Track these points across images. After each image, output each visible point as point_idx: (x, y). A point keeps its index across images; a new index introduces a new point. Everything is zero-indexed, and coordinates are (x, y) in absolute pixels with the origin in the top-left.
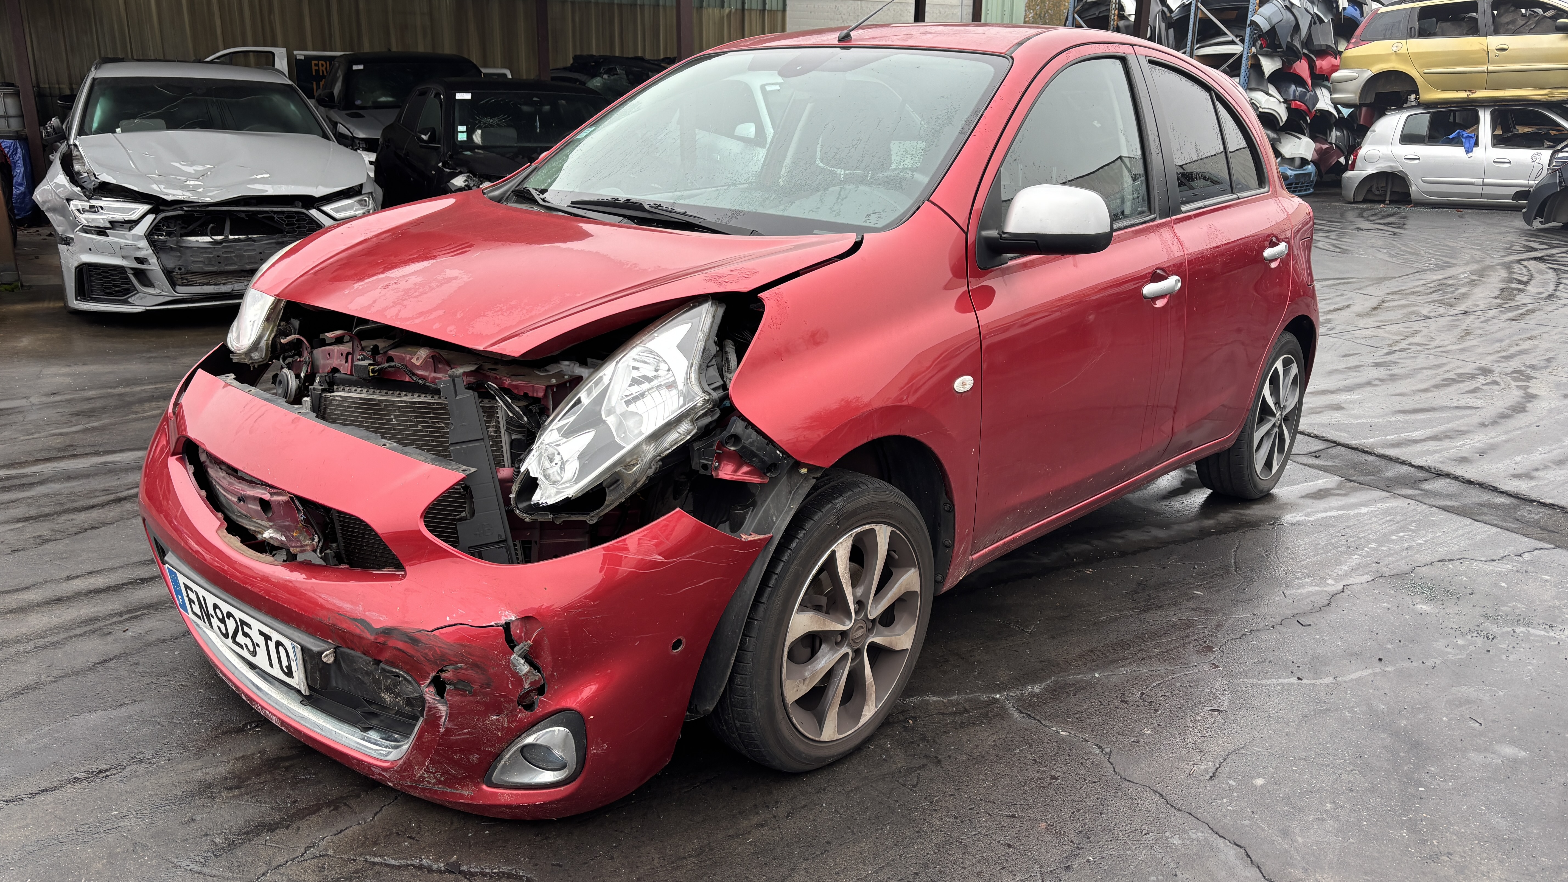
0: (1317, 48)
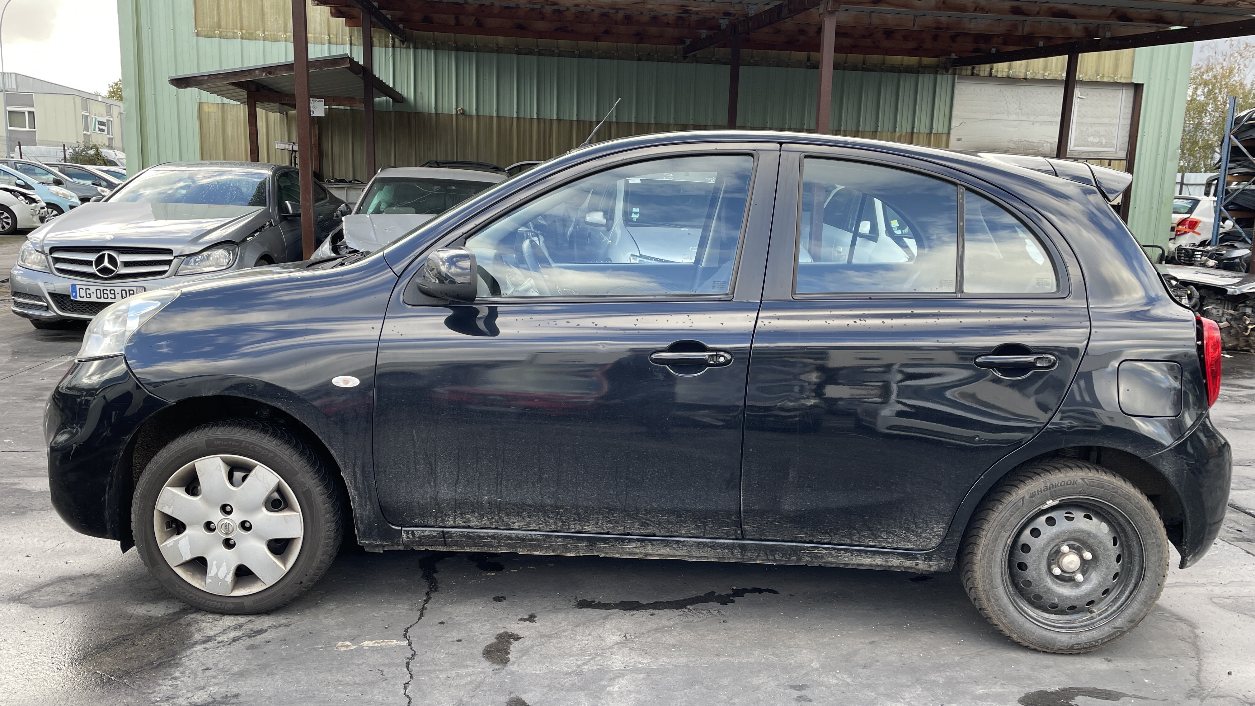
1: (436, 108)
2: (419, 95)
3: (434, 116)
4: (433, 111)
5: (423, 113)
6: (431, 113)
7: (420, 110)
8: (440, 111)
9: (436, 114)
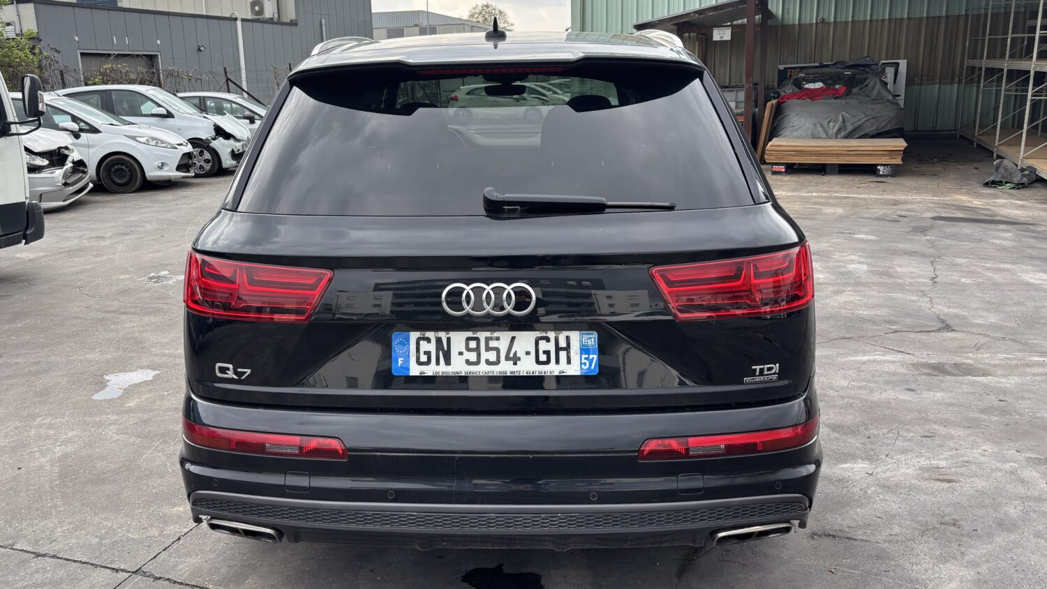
1: (800, 19)
2: (786, 11)
3: (797, 27)
4: (797, 22)
5: (788, 25)
6: (795, 25)
7: (786, 23)
8: (803, 22)
9: (799, 24)
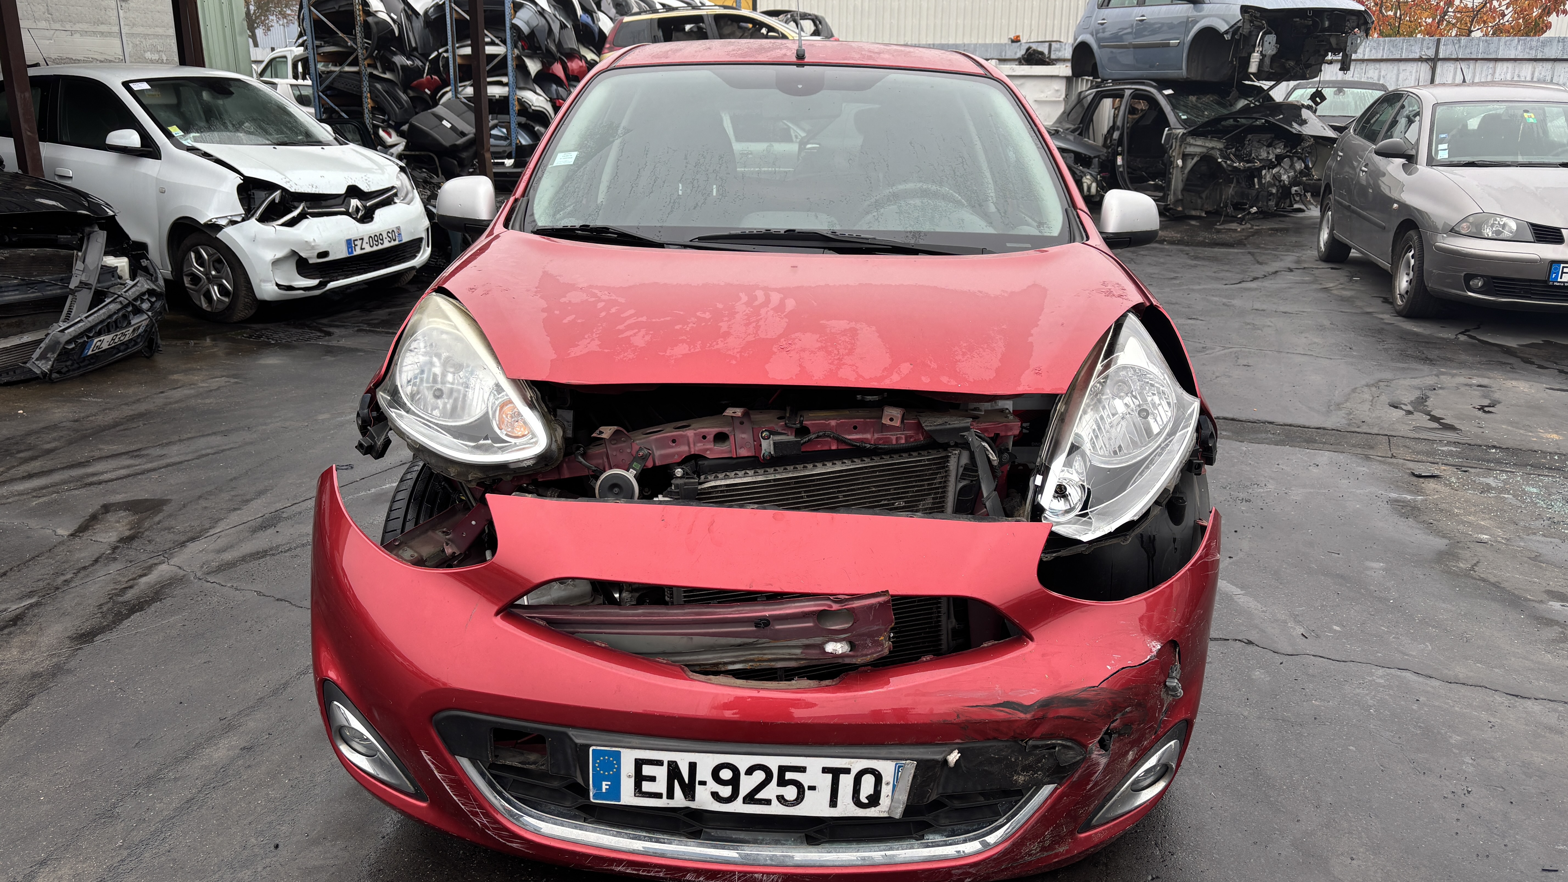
0: (568, 51)
